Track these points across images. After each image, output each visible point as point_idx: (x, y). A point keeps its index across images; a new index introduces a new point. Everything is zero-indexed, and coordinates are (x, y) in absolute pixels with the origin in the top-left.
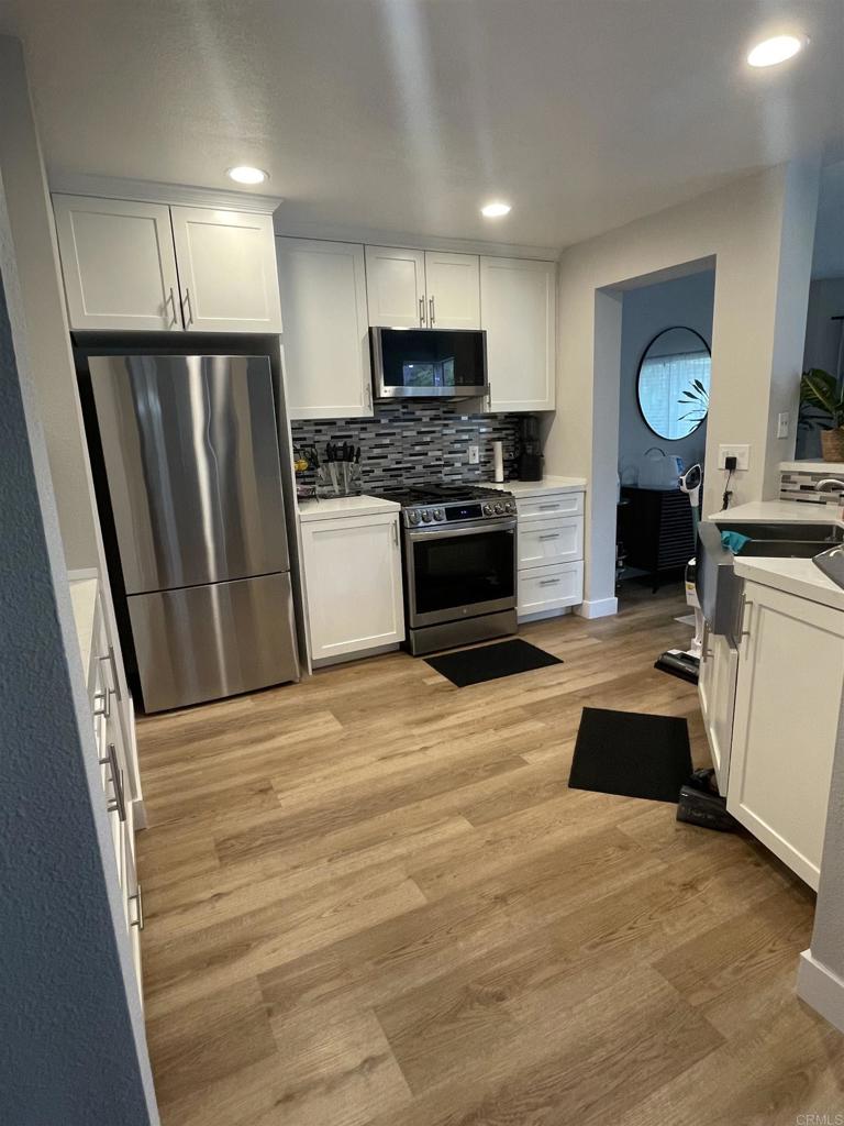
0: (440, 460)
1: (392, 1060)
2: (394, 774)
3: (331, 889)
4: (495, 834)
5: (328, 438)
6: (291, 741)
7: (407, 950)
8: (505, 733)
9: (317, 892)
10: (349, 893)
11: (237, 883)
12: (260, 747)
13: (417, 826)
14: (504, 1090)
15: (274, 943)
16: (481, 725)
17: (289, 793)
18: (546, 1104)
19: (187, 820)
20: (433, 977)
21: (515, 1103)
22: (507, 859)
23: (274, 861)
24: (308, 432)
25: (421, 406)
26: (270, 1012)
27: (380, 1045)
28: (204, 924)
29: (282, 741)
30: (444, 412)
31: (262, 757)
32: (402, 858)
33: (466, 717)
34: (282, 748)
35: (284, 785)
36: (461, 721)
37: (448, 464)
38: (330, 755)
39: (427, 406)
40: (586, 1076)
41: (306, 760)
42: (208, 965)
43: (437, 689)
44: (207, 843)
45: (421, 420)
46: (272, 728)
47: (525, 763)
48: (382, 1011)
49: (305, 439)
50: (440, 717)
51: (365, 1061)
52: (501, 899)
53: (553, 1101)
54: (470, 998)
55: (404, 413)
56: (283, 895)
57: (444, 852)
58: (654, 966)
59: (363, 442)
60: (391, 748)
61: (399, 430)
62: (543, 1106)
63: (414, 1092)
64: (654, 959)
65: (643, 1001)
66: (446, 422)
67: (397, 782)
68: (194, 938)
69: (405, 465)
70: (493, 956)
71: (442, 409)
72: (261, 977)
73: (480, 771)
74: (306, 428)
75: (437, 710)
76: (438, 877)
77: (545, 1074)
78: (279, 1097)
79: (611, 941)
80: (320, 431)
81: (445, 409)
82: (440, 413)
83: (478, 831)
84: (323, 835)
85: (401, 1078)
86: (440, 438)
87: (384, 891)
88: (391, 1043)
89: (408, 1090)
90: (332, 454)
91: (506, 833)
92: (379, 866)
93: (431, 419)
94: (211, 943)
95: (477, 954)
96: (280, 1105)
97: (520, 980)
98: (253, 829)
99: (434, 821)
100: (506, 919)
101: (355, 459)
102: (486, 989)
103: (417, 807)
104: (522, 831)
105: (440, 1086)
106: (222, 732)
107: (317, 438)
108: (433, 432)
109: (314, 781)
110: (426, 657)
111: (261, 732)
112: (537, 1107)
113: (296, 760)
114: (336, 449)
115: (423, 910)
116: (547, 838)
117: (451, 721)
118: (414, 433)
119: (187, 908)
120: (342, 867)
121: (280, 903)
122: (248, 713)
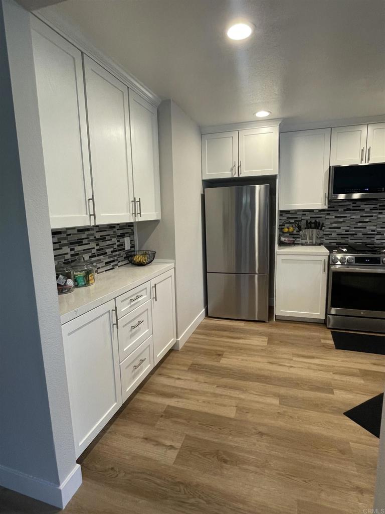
0: (374, 231)
1: (177, 452)
2: (268, 370)
3: (210, 395)
4: (285, 412)
5: (309, 218)
6: (244, 342)
7: (212, 427)
8: (337, 377)
9: (204, 393)
10: (213, 399)
11: (186, 378)
12: (232, 340)
13: (257, 392)
14: (198, 485)
15: (180, 400)
16: (328, 369)
17: (226, 359)
18: (205, 501)
19: (191, 353)
20: (212, 440)
21: (197, 492)
22: (280, 423)
23: (201, 378)
24: (299, 215)
25: (365, 203)
26: (162, 416)
27: (178, 445)
28: (169, 384)
29: (241, 341)
30: (380, 206)
31: (229, 344)
32: (240, 399)
33: (325, 362)
34: (239, 344)
35: (228, 356)
36: (320, 363)
37: (379, 234)
38: (252, 353)
39: (368, 202)
40: (227, 506)
41: (242, 351)
42: (161, 395)
43: (325, 346)
44: (190, 362)
45: (364, 210)
46: (242, 335)
47: (333, 393)
48: (188, 437)
49: (297, 218)
50: (313, 357)
51: (171, 446)
52: (261, 434)
53: (208, 502)
54: (217, 454)
55: (353, 207)
56: (194, 388)
57: (257, 406)
58: (298, 501)
59: (327, 220)
60: (277, 360)
61: (349, 215)
62: (204, 500)
63: (174, 463)
64: (301, 498)
65: (278, 507)
66: (380, 211)
67: (266, 373)
68: (164, 386)
69: (352, 233)
70: (237, 448)
71: (379, 204)
72: (168, 406)
73: (306, 386)
74: (298, 213)
75: (314, 354)
76: (247, 412)
77: (215, 493)
78: (145, 437)
79: (290, 478)
80: (305, 214)
81: (380, 204)
82: (377, 206)
83: (279, 407)
84: (223, 377)
85: (175, 458)
86: (376, 220)
87: (225, 406)
88: (181, 447)
89: (173, 462)
90: (309, 225)
91: (289, 414)
92: (231, 397)
93: (371, 209)
94: (166, 390)
95: (232, 444)
96: (143, 439)
97: (238, 462)
98: (205, 365)
99: (266, 394)
100: (256, 442)
101: (320, 228)
102: (224, 456)
103: (265, 386)
104: (298, 417)
105: (182, 468)
106: (225, 331)
107: (303, 218)
108: (372, 216)
109: (237, 359)
110: (332, 330)
111: (238, 335)
112: (202, 499)
113: (239, 350)
114: (311, 223)
115: (231, 419)
116: (308, 426)
117: (317, 361)
118: (359, 217)
119: (169, 377)
120: (219, 391)
121: (191, 390)
122: (240, 327)
